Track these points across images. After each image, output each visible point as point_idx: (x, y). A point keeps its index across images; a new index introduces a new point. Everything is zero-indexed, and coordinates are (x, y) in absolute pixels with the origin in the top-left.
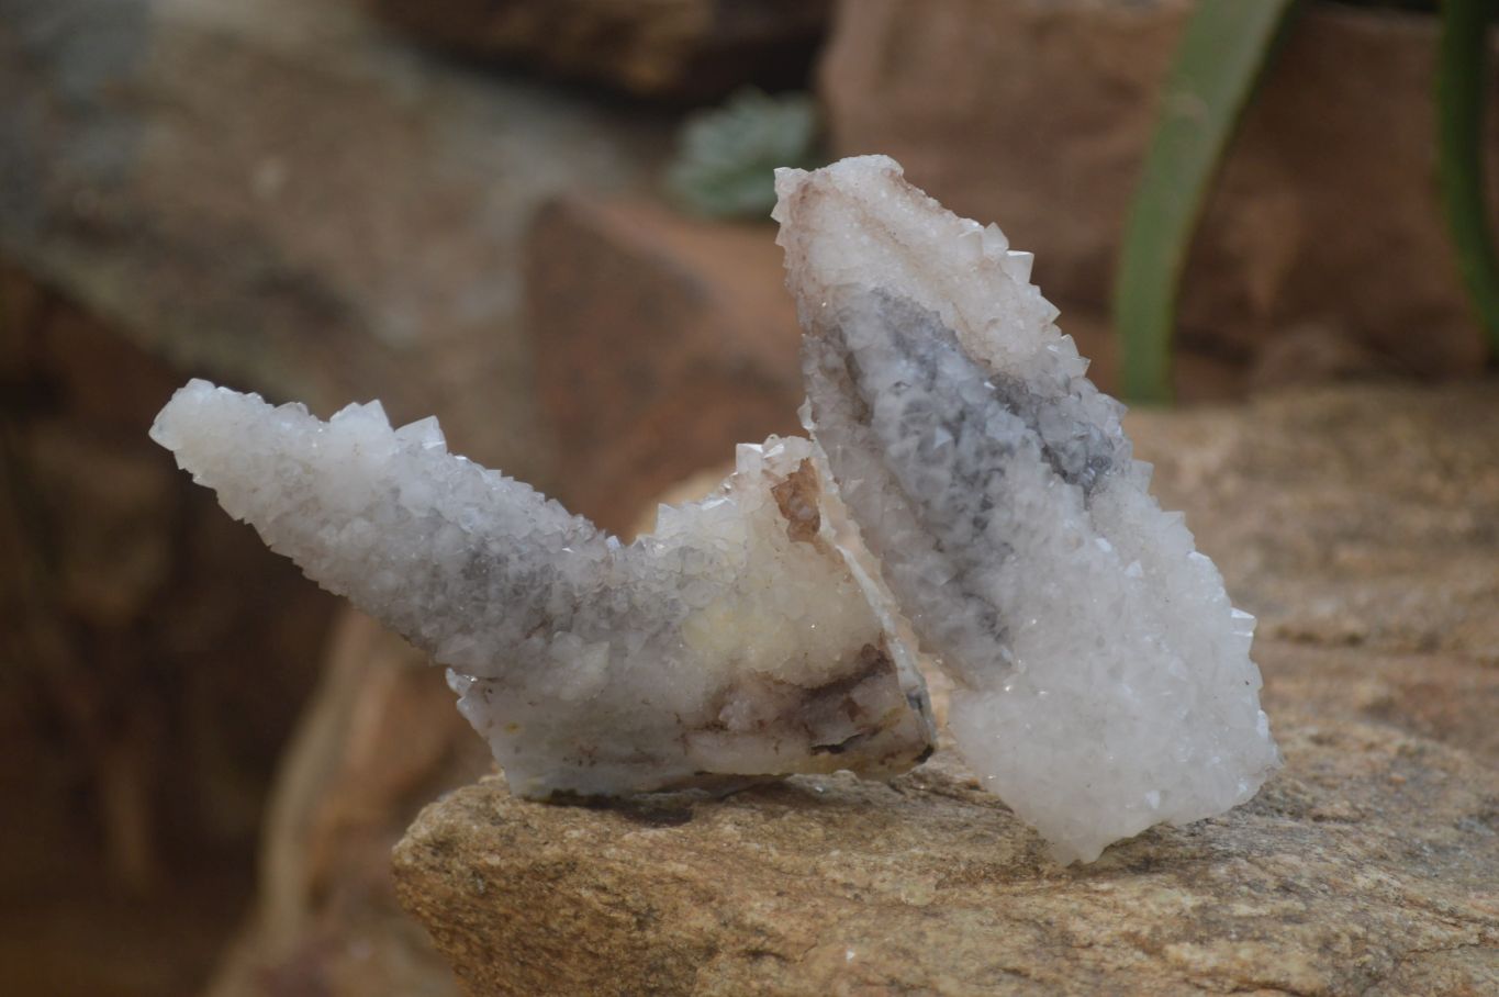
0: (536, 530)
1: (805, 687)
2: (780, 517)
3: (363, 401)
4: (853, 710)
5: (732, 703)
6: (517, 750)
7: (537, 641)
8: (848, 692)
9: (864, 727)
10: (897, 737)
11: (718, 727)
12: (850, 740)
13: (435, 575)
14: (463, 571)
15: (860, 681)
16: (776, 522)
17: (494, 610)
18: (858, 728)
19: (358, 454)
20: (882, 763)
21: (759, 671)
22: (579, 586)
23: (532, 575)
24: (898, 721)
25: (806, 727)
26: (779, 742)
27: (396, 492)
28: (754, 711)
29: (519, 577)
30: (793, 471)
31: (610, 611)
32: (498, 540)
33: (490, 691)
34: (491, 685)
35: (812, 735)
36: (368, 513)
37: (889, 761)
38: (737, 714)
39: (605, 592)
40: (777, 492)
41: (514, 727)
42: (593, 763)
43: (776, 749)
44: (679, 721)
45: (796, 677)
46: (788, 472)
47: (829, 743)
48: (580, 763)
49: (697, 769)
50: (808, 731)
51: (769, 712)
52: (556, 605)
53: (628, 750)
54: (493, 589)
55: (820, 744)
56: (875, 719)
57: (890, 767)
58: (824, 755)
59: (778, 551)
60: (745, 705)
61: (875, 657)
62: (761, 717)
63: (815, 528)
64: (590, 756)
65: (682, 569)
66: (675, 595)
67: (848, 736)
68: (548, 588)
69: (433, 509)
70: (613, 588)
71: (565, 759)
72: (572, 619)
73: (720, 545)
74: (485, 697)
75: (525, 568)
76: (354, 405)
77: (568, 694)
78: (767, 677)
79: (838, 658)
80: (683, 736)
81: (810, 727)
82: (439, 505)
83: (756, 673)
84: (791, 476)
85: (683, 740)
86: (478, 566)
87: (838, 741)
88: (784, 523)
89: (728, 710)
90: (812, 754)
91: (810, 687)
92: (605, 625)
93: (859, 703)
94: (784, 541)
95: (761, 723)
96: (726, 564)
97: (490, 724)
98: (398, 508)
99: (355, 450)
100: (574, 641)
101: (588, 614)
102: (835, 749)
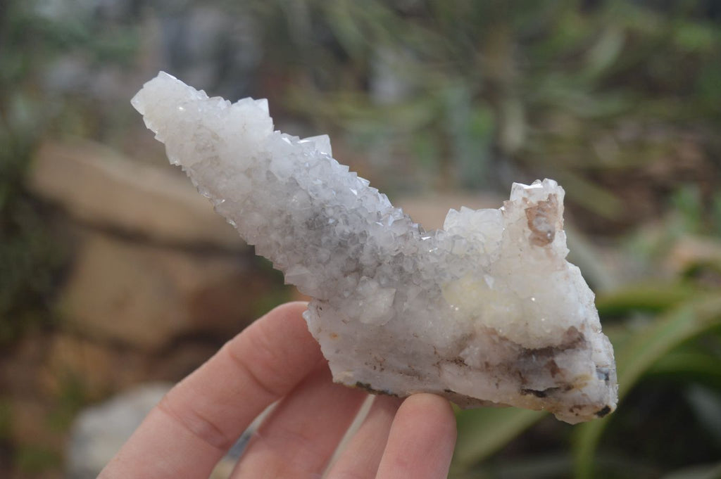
0: (361, 207)
1: (524, 346)
2: (527, 229)
3: (256, 97)
4: (554, 369)
5: (469, 347)
6: (337, 352)
7: (350, 280)
8: (553, 356)
9: (560, 382)
10: (584, 395)
11: (460, 362)
12: (550, 390)
13: (287, 222)
14: (307, 223)
15: (563, 351)
16: (524, 231)
17: (324, 254)
18: (556, 383)
19: (245, 130)
20: (571, 411)
21: (488, 326)
22: (381, 248)
23: (352, 235)
24: (586, 384)
25: (520, 374)
26: (499, 380)
27: (269, 161)
28: (483, 355)
29: (342, 235)
30: (543, 200)
31: (401, 269)
32: (333, 208)
33: (321, 309)
34: (321, 305)
35: (524, 381)
36: (248, 172)
37: (576, 410)
38: (472, 354)
39: (400, 257)
40: (529, 211)
41: (335, 336)
42: (382, 369)
43: (497, 385)
44: (435, 353)
45: (516, 338)
46: (539, 200)
47: (534, 389)
48: (375, 368)
49: (445, 388)
50: (522, 378)
51: (495, 359)
52: (366, 258)
53: (404, 366)
54: (324, 239)
55: (528, 388)
56: (569, 379)
57: (577, 415)
58: (530, 396)
59: (521, 250)
60: (477, 349)
61: (577, 336)
62: (487, 360)
63: (550, 241)
64: (381, 365)
65: (452, 250)
66: (444, 266)
67: (549, 387)
68: (362, 247)
69: (292, 178)
70: (405, 255)
71: (366, 364)
72: (375, 272)
73: (481, 239)
74: (318, 312)
75: (347, 230)
76: (250, 99)
77: (366, 320)
78: (493, 332)
79: (548, 331)
80: (438, 363)
81: (523, 376)
82: (297, 177)
83: (486, 328)
84: (540, 203)
85: (438, 365)
86: (317, 223)
87: (541, 389)
88: (529, 233)
89: (467, 351)
90: (522, 394)
91: (527, 348)
92: (396, 278)
93: (559, 365)
94: (526, 245)
95: (487, 364)
96: (482, 251)
97: (320, 330)
98: (269, 172)
99: (244, 127)
100: (373, 285)
101: (387, 269)
102: (540, 394)
